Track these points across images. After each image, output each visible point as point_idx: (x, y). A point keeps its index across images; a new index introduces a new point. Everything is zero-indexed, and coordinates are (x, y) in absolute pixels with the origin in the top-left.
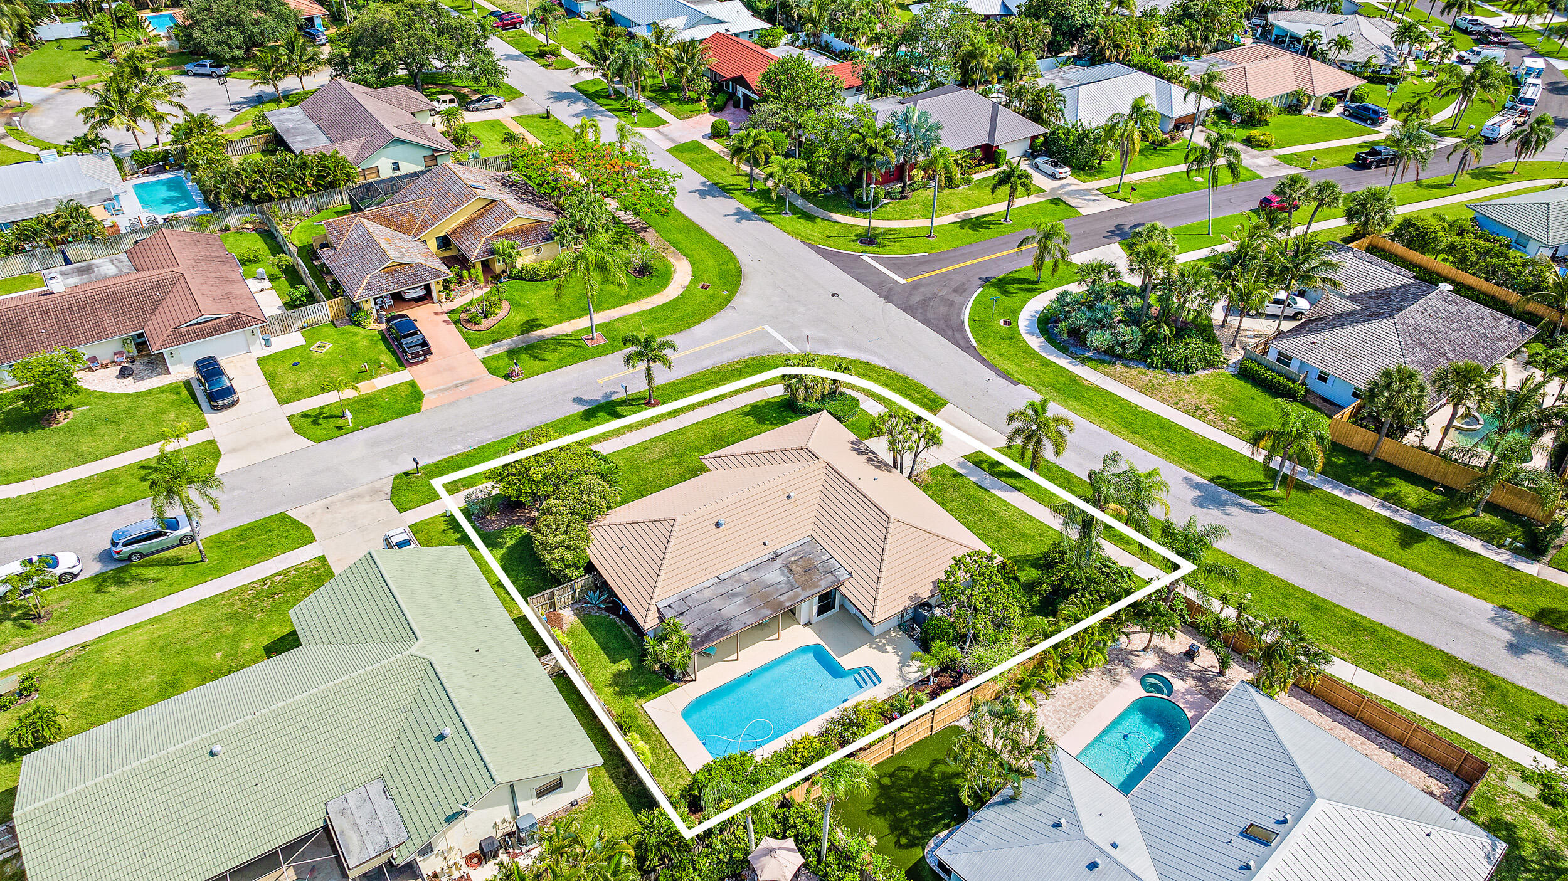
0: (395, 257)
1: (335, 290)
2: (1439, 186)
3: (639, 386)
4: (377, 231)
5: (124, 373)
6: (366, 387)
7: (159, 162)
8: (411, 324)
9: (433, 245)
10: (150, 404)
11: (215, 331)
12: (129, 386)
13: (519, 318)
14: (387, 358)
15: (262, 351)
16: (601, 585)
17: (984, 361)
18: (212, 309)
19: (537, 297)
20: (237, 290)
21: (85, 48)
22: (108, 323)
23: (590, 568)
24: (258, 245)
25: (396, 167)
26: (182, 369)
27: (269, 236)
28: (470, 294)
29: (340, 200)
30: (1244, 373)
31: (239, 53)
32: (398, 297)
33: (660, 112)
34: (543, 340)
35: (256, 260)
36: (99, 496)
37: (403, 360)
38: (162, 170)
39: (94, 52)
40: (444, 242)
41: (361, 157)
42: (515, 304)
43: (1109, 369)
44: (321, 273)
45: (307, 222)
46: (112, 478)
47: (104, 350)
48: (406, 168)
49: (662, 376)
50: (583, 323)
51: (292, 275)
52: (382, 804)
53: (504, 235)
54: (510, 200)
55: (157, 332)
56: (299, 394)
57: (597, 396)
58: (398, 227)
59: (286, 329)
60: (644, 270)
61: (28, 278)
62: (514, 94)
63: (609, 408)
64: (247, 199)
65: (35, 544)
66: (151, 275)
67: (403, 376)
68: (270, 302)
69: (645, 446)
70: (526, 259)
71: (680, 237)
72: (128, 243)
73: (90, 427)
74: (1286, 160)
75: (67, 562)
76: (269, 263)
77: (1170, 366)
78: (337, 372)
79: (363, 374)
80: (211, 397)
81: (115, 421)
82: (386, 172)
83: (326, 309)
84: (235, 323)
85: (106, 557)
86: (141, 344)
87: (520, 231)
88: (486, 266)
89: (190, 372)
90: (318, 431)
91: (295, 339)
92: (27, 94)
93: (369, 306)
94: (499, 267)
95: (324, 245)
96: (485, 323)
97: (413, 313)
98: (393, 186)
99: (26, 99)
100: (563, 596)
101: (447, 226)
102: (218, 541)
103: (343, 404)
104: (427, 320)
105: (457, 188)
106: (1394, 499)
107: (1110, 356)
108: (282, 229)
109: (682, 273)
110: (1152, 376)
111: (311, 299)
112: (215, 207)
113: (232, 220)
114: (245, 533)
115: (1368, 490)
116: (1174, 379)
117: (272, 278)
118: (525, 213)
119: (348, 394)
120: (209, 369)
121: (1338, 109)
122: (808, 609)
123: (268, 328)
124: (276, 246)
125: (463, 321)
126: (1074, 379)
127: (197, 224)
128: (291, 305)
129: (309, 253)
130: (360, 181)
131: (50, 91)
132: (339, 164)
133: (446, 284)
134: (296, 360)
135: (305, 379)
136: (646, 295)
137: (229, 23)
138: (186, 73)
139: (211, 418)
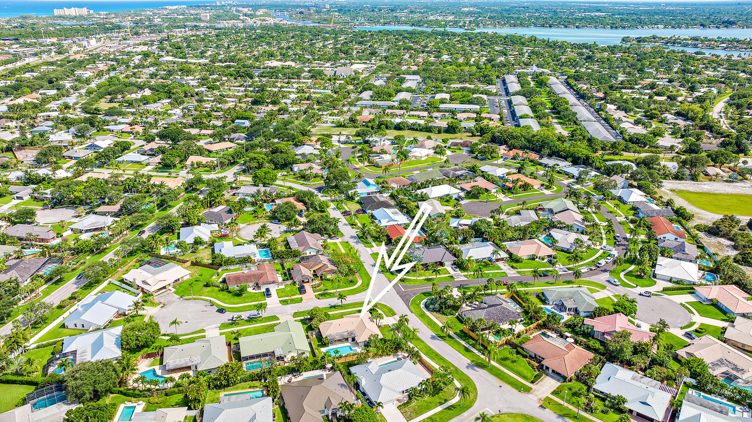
0: (304, 274)
1: (292, 279)
2: (551, 284)
3: (340, 304)
4: (302, 268)
5: (253, 289)
6: (293, 297)
7: (264, 246)
8: (304, 287)
9: (312, 271)
10: (257, 295)
11: (270, 283)
12: (254, 291)
13: (324, 288)
14: (298, 292)
15: (277, 288)
16: (320, 332)
17: (409, 308)
18: (270, 279)
19: (328, 284)
20: (275, 276)
21: (252, 214)
22: (253, 280)
23: (319, 329)
24: (280, 267)
25: (310, 253)
26: (263, 289)
27: (282, 265)
28: (317, 282)
29: (298, 259)
30: (457, 318)
31: (284, 219)
32: (303, 281)
33: (374, 244)
34: (327, 293)
35: (279, 270)
36: (247, 309)
37: (301, 294)
38: (264, 248)
39: (254, 215)
40: (314, 271)
41: (303, 251)
42: (324, 285)
43: (433, 313)
44: (290, 274)
45: (290, 263)
46: (250, 306)
47: (251, 284)
48: (313, 254)
49: (344, 302)
50: (335, 291)
51: (285, 274)
52: (281, 350)
53: (325, 271)
54: (329, 264)
55: (260, 282)
56: (282, 297)
57: (333, 305)
58: (306, 267)
59: (282, 285)
60: (351, 282)
61: (238, 269)
62: (342, 235)
63: (334, 307)
64: (280, 257)
65: (239, 314)
66: (261, 272)
67: (301, 296)
68: (280, 279)
69: (337, 314)
70: (329, 277)
71: (363, 275)
72: (256, 264)
73: (248, 297)
74: (518, 272)
75: (243, 317)
76: (281, 271)
77: (443, 314)
78: (289, 294)
79: (293, 295)
80: (267, 295)
81: (251, 297)
82: (308, 254)
83: (290, 282)
84: (274, 282)
85: (248, 317)
86: (257, 284)
87: (329, 271)
88: (321, 277)
89: (264, 290)
90: (284, 303)
91: (283, 287)
92: (241, 226)
93: (297, 282)
94: (323, 278)
95: (292, 269)
96: (318, 288)
97: (304, 284)
98: (308, 258)
99: (241, 227)
100: (314, 333)
101: (315, 268)
102: (265, 318)
103: (288, 300)
104: (307, 286)
105: (319, 261)
106: (468, 343)
107: (434, 310)
108: (285, 264)
109: (360, 282)
110: (440, 315)
111: (288, 279)
112: (273, 259)
113: (276, 261)
114: (269, 317)
115: (464, 340)
116: (444, 316)
117: (281, 274)
118: (331, 267)
119: (290, 298)
120: (268, 290)
121: (546, 260)
122: (350, 340)
123: (279, 284)
124: (283, 269)
125: (314, 287)
126: (424, 314)
127: (269, 261)
128: (284, 280)
129: (289, 270)
130: (302, 256)
131: (244, 225)
132: (299, 252)
133: (312, 280)
134: (282, 290)
135: (283, 294)
136: (349, 287)
137: (283, 213)
138: (272, 222)
139: (267, 299)
